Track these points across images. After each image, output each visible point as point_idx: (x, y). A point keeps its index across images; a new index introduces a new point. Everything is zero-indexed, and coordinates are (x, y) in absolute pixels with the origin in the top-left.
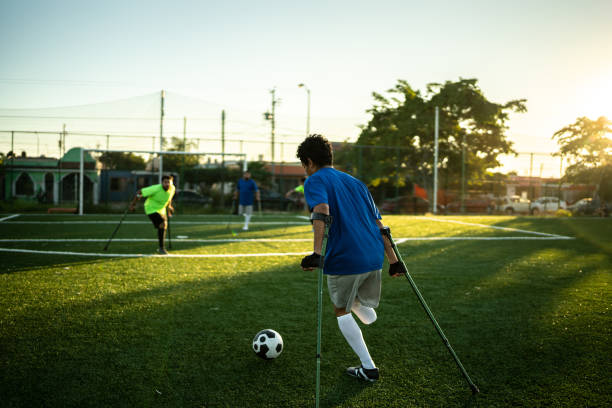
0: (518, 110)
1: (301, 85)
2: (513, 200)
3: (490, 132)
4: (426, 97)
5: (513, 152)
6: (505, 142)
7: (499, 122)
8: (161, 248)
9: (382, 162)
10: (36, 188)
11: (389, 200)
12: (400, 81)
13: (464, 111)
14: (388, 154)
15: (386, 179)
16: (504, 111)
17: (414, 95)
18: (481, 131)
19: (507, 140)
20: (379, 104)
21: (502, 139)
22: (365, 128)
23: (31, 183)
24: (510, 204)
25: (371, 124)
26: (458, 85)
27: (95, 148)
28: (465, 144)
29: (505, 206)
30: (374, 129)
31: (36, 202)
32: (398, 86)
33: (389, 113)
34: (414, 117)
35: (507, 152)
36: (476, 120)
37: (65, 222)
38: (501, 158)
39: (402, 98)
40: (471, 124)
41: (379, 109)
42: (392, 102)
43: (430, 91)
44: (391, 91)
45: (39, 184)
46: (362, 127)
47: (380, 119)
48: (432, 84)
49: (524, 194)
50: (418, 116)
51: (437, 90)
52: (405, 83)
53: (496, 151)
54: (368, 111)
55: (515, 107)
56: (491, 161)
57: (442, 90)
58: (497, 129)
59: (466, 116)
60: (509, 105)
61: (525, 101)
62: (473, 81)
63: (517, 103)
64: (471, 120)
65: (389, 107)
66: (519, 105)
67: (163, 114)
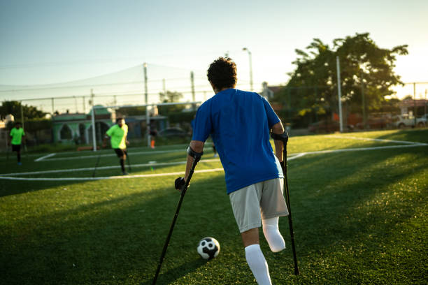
0: (402, 53)
1: (245, 49)
2: (404, 118)
3: (382, 70)
4: (333, 49)
5: (400, 83)
6: (393, 76)
7: (388, 63)
8: (123, 171)
9: (305, 98)
10: (73, 134)
11: (314, 124)
12: (315, 40)
13: (362, 57)
14: (310, 92)
15: (309, 110)
16: (391, 55)
17: (324, 48)
18: (375, 71)
19: (395, 75)
20: (301, 57)
21: (391, 75)
22: (293, 75)
23: (70, 131)
24: (401, 121)
25: (297, 72)
26: (355, 38)
27: (110, 105)
28: (364, 81)
29: (398, 123)
30: (299, 75)
31: (74, 144)
32: (313, 44)
33: (308, 63)
34: (326, 64)
35: (395, 84)
36: (371, 62)
37: (82, 157)
38: (392, 88)
39: (316, 51)
40: (368, 66)
41: (301, 61)
42: (310, 55)
43: (336, 45)
44: (309, 47)
45: (75, 131)
46: (289, 74)
47: (302, 67)
48: (337, 40)
49: (411, 113)
50: (329, 63)
51: (340, 44)
52: (318, 40)
53: (388, 83)
54: (293, 63)
55: (399, 51)
56: (385, 91)
57: (344, 43)
58: (387, 68)
59: (364, 61)
60: (395, 50)
61: (406, 46)
62: (366, 35)
63: (400, 48)
64: (368, 63)
65: (308, 58)
66: (403, 50)
67: (146, 78)
